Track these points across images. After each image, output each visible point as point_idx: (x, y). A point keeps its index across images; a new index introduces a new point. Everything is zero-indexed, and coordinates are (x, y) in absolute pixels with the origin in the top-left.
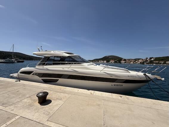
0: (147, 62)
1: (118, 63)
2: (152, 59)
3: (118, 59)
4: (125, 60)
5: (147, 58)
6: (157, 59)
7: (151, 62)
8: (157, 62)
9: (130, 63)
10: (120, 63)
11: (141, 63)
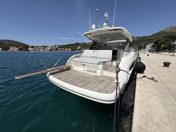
0: (54, 49)
1: (24, 50)
2: (57, 47)
3: (23, 46)
4: (33, 47)
5: (53, 46)
6: (60, 47)
7: (57, 49)
8: (60, 49)
9: (39, 50)
10: (28, 50)
11: (49, 50)
